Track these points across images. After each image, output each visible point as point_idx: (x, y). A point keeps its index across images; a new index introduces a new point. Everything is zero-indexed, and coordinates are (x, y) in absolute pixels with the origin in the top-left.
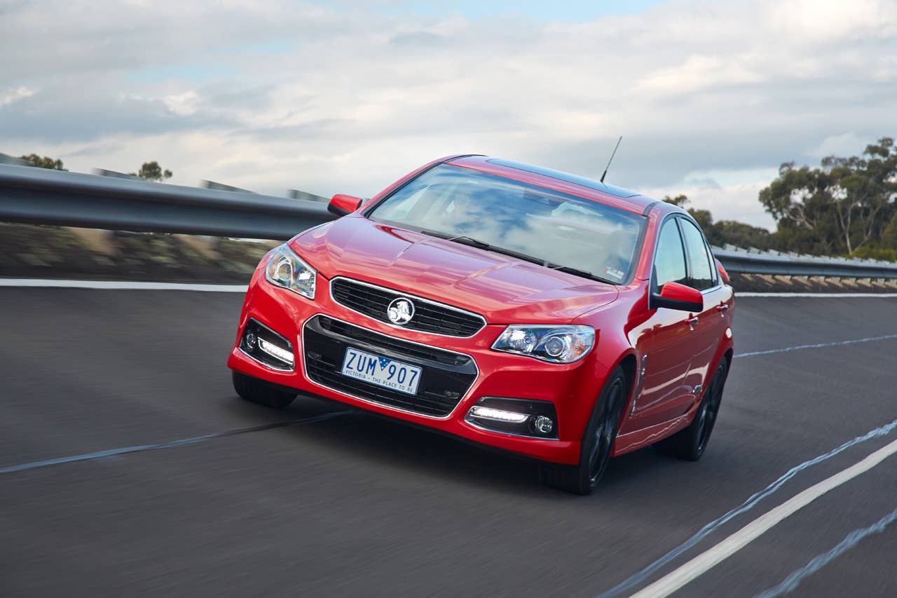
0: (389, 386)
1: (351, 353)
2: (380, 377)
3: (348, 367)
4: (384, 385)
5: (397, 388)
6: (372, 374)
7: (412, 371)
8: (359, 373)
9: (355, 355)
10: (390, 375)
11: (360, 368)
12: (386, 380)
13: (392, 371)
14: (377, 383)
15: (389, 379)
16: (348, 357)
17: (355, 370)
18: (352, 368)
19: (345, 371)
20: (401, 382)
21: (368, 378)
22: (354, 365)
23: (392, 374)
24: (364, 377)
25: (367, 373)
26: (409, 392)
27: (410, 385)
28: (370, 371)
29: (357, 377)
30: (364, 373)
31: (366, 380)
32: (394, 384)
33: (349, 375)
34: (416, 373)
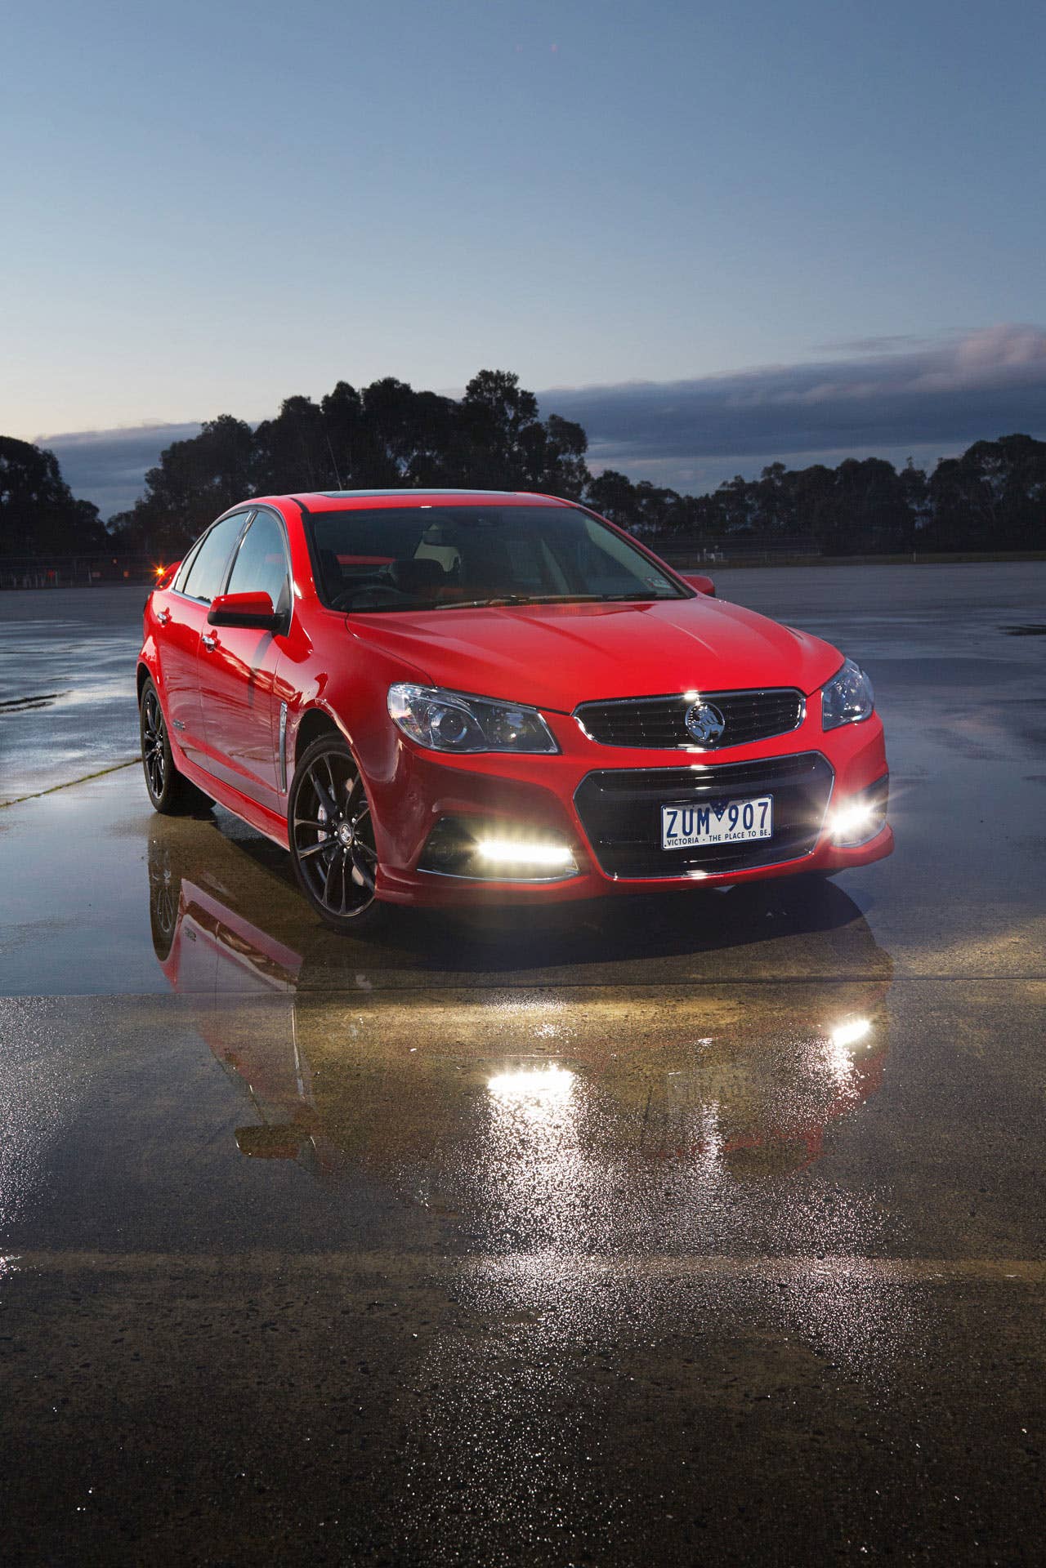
0: (735, 840)
1: (669, 813)
2: (720, 829)
3: (669, 835)
4: (728, 840)
5: (747, 837)
6: (707, 832)
7: (760, 805)
8: (687, 838)
9: (675, 814)
10: (732, 823)
11: (688, 830)
12: (729, 833)
13: (733, 817)
14: (718, 842)
15: (731, 829)
16: (667, 820)
17: (681, 836)
18: (675, 835)
19: (668, 845)
20: (751, 825)
21: (704, 840)
22: (677, 829)
23: (735, 821)
24: (697, 841)
25: (699, 833)
26: (764, 836)
27: (762, 826)
28: (703, 829)
29: (687, 845)
30: (694, 835)
31: (701, 843)
32: (742, 834)
33: (675, 846)
34: (765, 804)
